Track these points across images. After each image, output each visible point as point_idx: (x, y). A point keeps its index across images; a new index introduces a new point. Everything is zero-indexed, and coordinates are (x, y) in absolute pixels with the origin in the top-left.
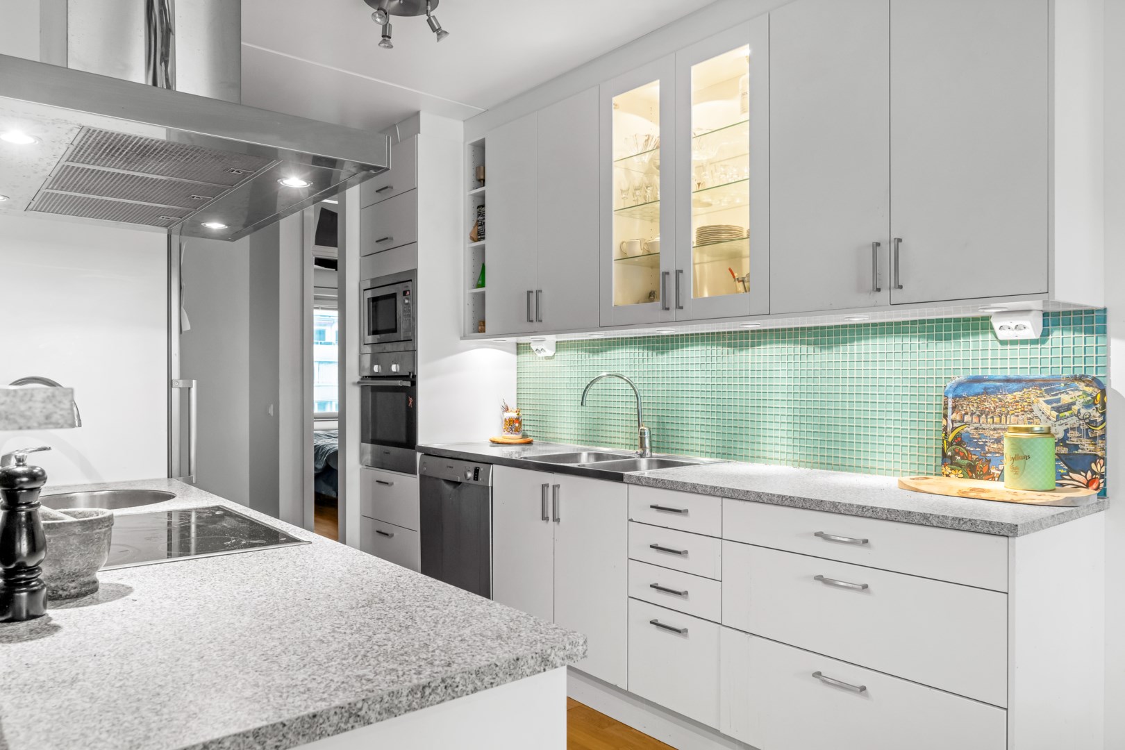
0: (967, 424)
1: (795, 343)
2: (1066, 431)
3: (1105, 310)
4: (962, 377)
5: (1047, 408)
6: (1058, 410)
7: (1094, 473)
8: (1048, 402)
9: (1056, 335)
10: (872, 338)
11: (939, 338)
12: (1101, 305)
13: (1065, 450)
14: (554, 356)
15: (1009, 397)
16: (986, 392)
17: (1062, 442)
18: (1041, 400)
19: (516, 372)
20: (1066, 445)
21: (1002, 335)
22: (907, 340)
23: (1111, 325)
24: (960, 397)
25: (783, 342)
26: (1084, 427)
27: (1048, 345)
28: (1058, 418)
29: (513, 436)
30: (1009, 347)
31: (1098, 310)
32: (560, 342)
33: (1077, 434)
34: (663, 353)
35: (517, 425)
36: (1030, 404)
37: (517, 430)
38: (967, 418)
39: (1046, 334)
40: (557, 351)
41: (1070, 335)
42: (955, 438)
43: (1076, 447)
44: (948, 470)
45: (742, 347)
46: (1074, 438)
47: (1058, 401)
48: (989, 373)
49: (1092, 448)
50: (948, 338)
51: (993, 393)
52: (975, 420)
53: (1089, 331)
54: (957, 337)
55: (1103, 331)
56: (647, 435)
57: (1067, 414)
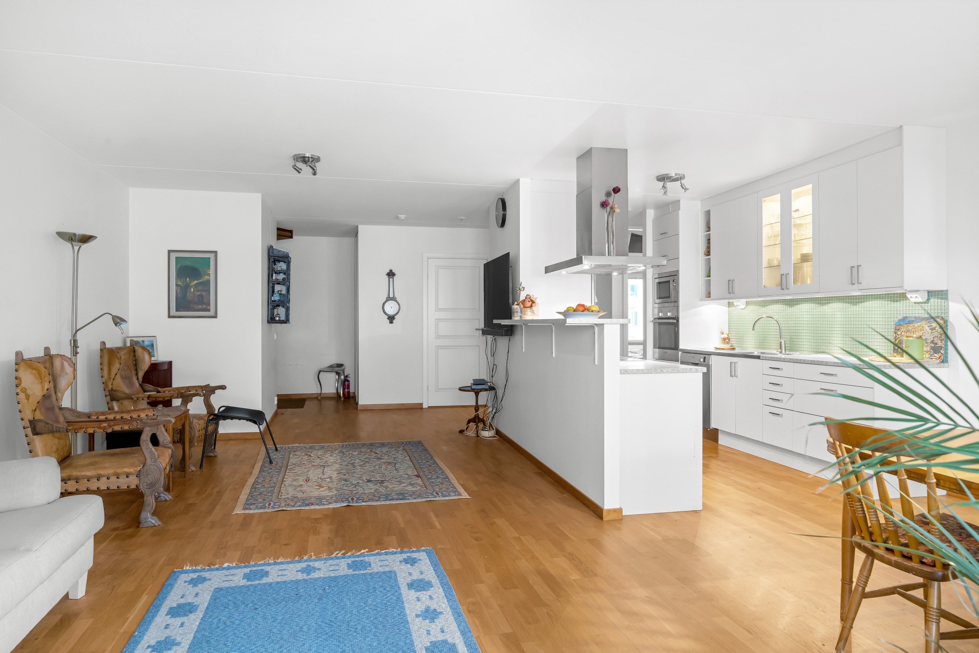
0: (903, 336)
1: (844, 302)
2: (934, 338)
3: (947, 290)
4: (900, 317)
5: (928, 329)
6: (931, 329)
7: (941, 353)
8: (928, 326)
9: (932, 300)
10: (871, 301)
11: (894, 301)
12: (945, 289)
13: (933, 345)
14: (745, 308)
15: (916, 325)
16: (910, 322)
17: (932, 342)
18: (926, 325)
19: (728, 316)
20: (933, 343)
21: (913, 300)
22: (883, 302)
23: (950, 296)
24: (901, 325)
25: (839, 302)
26: (939, 336)
27: (929, 304)
28: (932, 333)
29: (726, 346)
30: (917, 305)
31: (945, 291)
32: (748, 301)
33: (937, 339)
34: (792, 307)
35: (727, 340)
36: (923, 327)
37: (728, 343)
38: (903, 333)
39: (928, 299)
40: (746, 306)
41: (936, 300)
42: (899, 341)
43: (936, 344)
44: (895, 354)
46: (936, 341)
47: (931, 326)
48: (911, 315)
49: (941, 344)
50: (897, 301)
51: (912, 323)
52: (905, 334)
53: (942, 299)
54: (900, 301)
55: (946, 299)
56: (783, 344)
57: (934, 331)
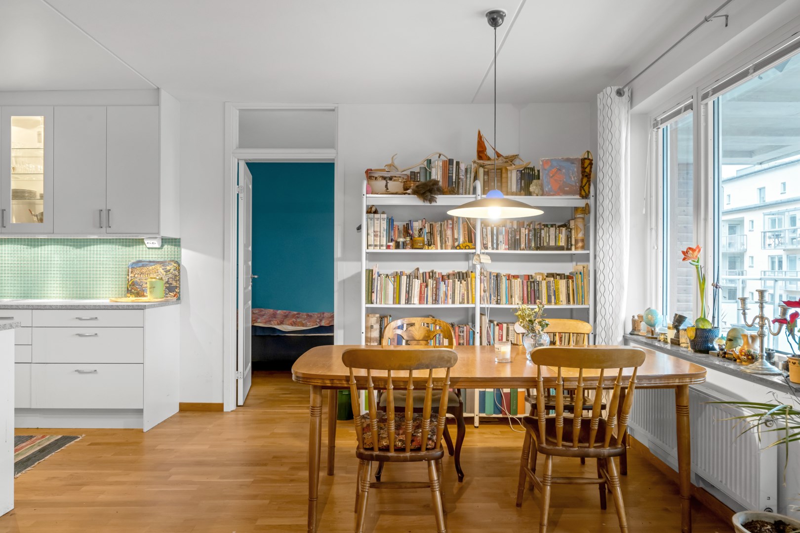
0: (136, 278)
1: (64, 245)
2: (168, 279)
3: (180, 239)
4: (134, 260)
5: (162, 271)
6: (166, 272)
7: (176, 292)
8: (163, 269)
9: (166, 246)
11: (126, 246)
12: (179, 238)
13: (168, 285)
15: (151, 268)
16: (143, 266)
17: (167, 282)
18: (161, 268)
20: (168, 284)
21: (149, 246)
22: (114, 246)
23: (182, 243)
24: (134, 268)
25: (57, 245)
26: (173, 277)
27: (163, 250)
28: (166, 275)
30: (151, 250)
31: (178, 239)
33: (171, 280)
36: (157, 270)
38: (136, 276)
39: (162, 246)
41: (170, 247)
42: (132, 283)
43: (171, 284)
44: (129, 295)
45: (34, 246)
46: (170, 281)
47: (166, 269)
48: (144, 259)
49: (176, 284)
50: (129, 246)
51: (145, 266)
52: (139, 276)
53: (175, 245)
54: (133, 246)
55: (179, 246)
57: (169, 273)
